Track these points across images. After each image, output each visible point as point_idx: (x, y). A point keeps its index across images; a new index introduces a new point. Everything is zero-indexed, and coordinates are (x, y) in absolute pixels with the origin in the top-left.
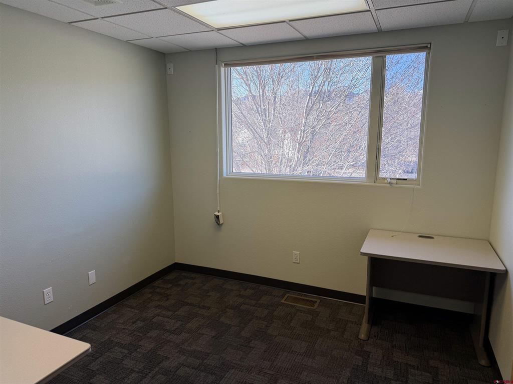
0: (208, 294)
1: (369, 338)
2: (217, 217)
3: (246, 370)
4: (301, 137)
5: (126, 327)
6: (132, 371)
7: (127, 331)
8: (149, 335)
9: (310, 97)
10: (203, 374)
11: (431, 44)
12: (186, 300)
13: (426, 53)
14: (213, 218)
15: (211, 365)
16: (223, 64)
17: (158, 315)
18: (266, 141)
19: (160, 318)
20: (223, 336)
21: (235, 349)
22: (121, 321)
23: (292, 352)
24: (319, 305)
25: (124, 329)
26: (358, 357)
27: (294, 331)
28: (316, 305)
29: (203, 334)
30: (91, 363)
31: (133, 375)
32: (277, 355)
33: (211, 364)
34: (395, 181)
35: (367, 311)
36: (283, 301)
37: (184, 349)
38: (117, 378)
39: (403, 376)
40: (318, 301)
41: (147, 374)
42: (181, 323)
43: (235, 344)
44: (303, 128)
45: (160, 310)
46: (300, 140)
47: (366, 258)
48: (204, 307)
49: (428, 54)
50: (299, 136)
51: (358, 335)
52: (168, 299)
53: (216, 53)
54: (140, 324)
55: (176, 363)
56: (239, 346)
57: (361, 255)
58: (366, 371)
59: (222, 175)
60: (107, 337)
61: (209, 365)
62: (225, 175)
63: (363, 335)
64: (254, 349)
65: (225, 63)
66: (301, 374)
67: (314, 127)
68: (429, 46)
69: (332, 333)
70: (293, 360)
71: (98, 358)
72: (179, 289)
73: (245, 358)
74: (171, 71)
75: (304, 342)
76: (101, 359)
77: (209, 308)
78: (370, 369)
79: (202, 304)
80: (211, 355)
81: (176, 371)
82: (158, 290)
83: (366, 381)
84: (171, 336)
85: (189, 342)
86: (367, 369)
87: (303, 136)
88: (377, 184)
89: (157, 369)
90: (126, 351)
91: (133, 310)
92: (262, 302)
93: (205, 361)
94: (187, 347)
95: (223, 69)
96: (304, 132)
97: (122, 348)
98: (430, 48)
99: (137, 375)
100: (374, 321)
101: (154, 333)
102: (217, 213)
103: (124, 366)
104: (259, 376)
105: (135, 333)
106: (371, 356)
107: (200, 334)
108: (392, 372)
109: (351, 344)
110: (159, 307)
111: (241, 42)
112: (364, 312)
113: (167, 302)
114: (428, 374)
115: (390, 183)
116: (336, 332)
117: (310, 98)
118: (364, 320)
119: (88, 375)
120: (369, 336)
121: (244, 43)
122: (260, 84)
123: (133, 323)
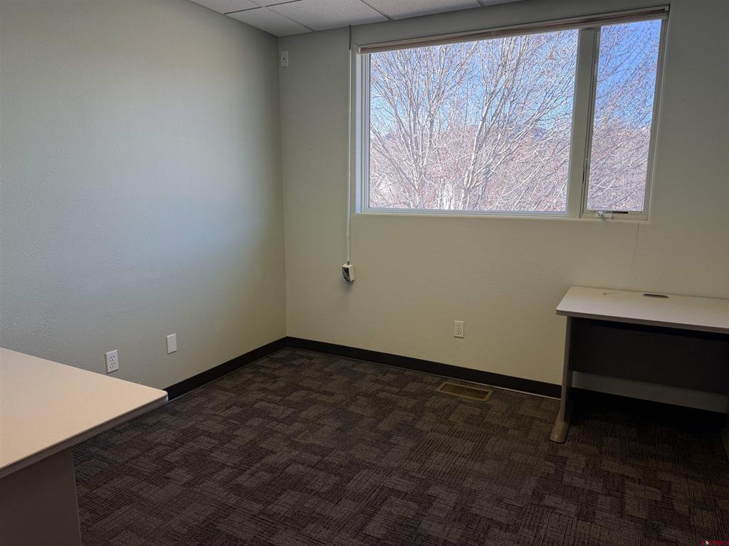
0: (332, 378)
1: (566, 440)
2: (346, 270)
3: (384, 471)
4: (468, 181)
5: (217, 413)
6: (224, 466)
7: (218, 418)
8: (249, 423)
9: (483, 123)
10: (322, 474)
11: (670, 5)
12: (300, 384)
13: (663, 21)
14: (341, 271)
15: (335, 463)
16: (360, 50)
17: (262, 400)
18: (417, 187)
19: (263, 403)
20: (351, 428)
21: (368, 445)
22: (211, 406)
23: (451, 452)
24: (491, 396)
25: (215, 415)
26: (549, 464)
27: (455, 427)
28: (487, 397)
29: (324, 425)
30: (167, 454)
31: (225, 470)
32: (429, 455)
33: (334, 461)
34: (610, 215)
35: (563, 405)
36: (438, 390)
37: (297, 442)
38: (203, 472)
39: (618, 491)
40: (491, 392)
41: (245, 471)
42: (293, 410)
43: (368, 439)
44: (471, 168)
45: (265, 394)
46: (467, 185)
47: (565, 318)
48: (326, 393)
49: (664, 23)
50: (466, 179)
51: (549, 437)
52: (276, 381)
53: (350, 34)
54: (236, 410)
55: (286, 458)
56: (374, 441)
57: (557, 314)
58: (561, 481)
59: (355, 211)
60: (190, 424)
61: (330, 463)
62: (358, 211)
63: (556, 436)
64: (396, 447)
65: (363, 47)
66: (464, 480)
67: (488, 166)
68: (667, 9)
69: (511, 432)
70: (453, 462)
71: (178, 448)
72: (291, 370)
73: (384, 458)
74: (285, 63)
75: (468, 441)
76: (181, 449)
77: (333, 394)
78: (567, 479)
79: (323, 389)
80: (335, 451)
81: (285, 468)
82: (262, 370)
83: (560, 494)
84: (279, 426)
85: (304, 434)
86: (562, 479)
87: (472, 178)
88: (582, 219)
89: (258, 465)
90: (217, 442)
91: (227, 393)
92: (408, 390)
93: (326, 458)
94: (300, 439)
95: (358, 57)
96: (473, 172)
97: (211, 437)
98: (668, 12)
99: (231, 471)
100: (573, 418)
101: (256, 422)
102: (346, 266)
103: (213, 459)
104: (403, 480)
105: (230, 421)
106: (568, 463)
107: (319, 424)
108: (600, 484)
109: (539, 448)
110: (264, 390)
111: (386, 12)
112: (559, 408)
113: (274, 385)
114: (657, 490)
115: (602, 217)
116: (516, 432)
117: (482, 125)
118: (559, 417)
119: (163, 467)
120: (566, 436)
121: (390, 15)
122: (411, 104)
123: (227, 408)
